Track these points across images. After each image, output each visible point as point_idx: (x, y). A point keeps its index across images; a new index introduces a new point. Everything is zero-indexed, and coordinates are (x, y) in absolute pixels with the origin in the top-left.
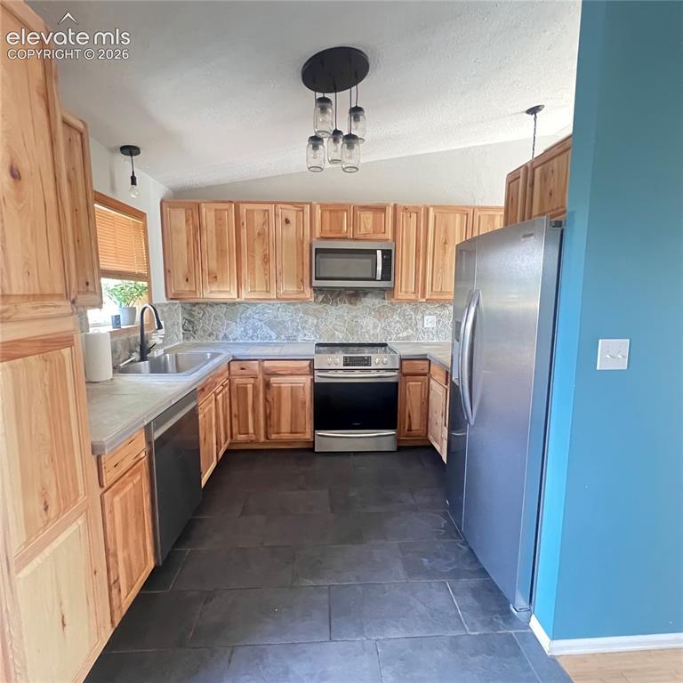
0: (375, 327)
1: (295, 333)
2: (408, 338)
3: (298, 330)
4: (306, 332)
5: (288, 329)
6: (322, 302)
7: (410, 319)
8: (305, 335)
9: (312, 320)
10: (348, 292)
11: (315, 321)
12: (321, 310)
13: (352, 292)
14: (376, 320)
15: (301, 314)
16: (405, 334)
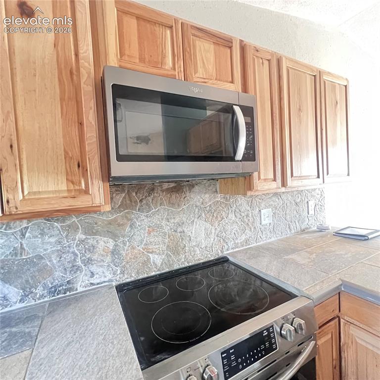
0: (208, 235)
1: (69, 277)
2: (247, 241)
3: (75, 269)
4: (94, 268)
5: (50, 273)
6: (123, 206)
7: (247, 216)
8: (93, 275)
9: (104, 243)
10: (166, 186)
11: (111, 244)
12: (120, 221)
13: (172, 185)
14: (208, 225)
15: (80, 236)
16: (243, 237)
